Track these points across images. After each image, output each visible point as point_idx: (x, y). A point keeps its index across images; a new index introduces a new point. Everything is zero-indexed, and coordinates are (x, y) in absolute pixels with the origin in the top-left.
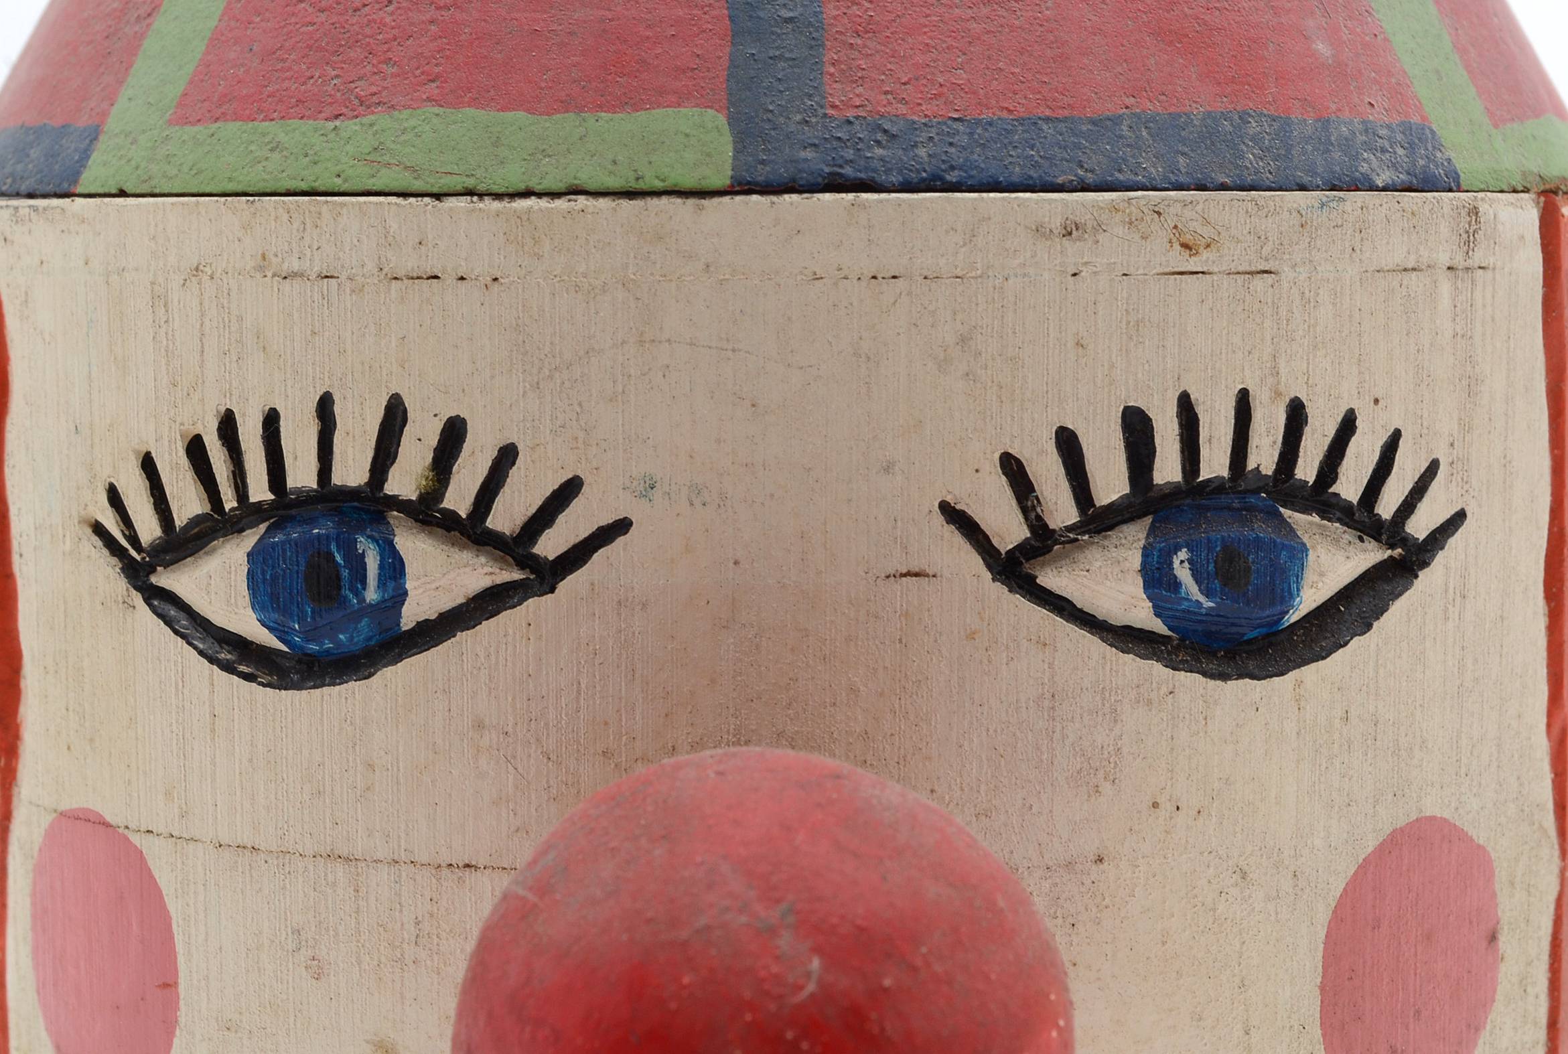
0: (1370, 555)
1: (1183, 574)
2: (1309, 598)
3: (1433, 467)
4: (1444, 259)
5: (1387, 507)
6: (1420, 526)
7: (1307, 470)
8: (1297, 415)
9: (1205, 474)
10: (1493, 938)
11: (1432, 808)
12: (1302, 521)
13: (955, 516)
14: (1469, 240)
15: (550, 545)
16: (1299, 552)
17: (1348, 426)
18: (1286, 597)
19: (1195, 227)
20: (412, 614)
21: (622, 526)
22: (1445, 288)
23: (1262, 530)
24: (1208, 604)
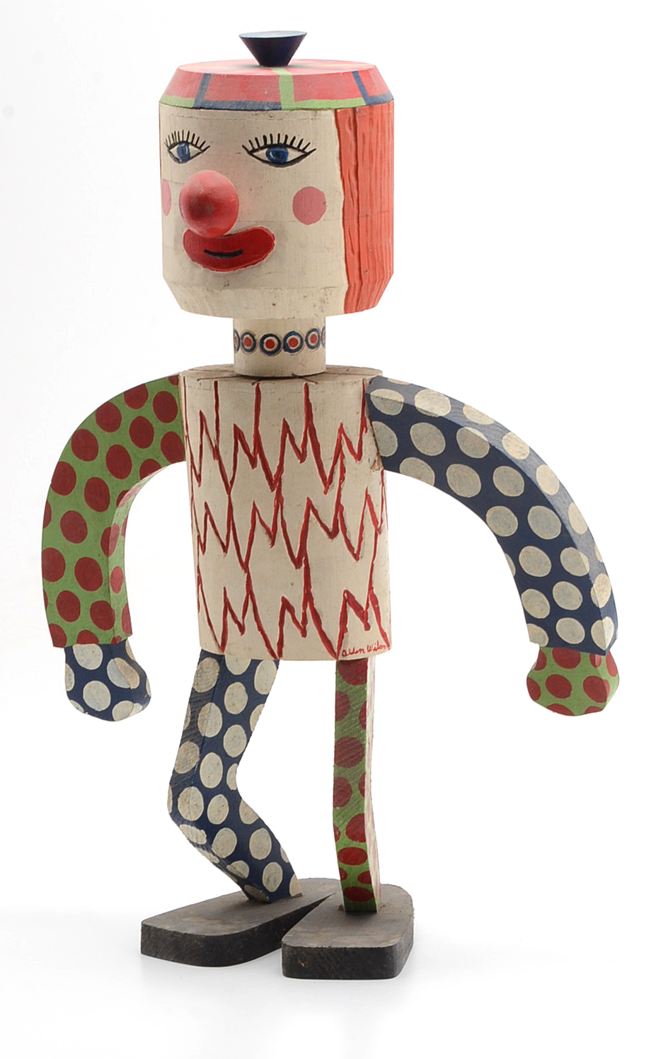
0: (300, 154)
1: (271, 154)
2: (289, 159)
3: (309, 143)
4: (310, 118)
5: (301, 148)
6: (307, 150)
7: (288, 143)
8: (286, 137)
9: (274, 143)
10: (325, 203)
11: (311, 185)
12: (289, 150)
13: (243, 147)
14: (315, 116)
15: (203, 148)
16: (287, 153)
17: (294, 138)
18: (286, 158)
19: (272, 115)
20: (191, 155)
21: (209, 147)
22: (311, 121)
23: (283, 150)
24: (275, 158)
